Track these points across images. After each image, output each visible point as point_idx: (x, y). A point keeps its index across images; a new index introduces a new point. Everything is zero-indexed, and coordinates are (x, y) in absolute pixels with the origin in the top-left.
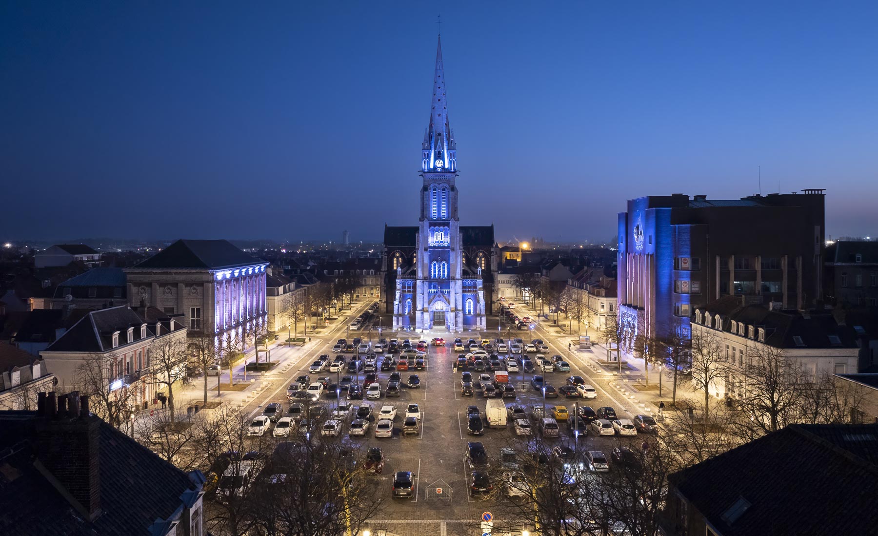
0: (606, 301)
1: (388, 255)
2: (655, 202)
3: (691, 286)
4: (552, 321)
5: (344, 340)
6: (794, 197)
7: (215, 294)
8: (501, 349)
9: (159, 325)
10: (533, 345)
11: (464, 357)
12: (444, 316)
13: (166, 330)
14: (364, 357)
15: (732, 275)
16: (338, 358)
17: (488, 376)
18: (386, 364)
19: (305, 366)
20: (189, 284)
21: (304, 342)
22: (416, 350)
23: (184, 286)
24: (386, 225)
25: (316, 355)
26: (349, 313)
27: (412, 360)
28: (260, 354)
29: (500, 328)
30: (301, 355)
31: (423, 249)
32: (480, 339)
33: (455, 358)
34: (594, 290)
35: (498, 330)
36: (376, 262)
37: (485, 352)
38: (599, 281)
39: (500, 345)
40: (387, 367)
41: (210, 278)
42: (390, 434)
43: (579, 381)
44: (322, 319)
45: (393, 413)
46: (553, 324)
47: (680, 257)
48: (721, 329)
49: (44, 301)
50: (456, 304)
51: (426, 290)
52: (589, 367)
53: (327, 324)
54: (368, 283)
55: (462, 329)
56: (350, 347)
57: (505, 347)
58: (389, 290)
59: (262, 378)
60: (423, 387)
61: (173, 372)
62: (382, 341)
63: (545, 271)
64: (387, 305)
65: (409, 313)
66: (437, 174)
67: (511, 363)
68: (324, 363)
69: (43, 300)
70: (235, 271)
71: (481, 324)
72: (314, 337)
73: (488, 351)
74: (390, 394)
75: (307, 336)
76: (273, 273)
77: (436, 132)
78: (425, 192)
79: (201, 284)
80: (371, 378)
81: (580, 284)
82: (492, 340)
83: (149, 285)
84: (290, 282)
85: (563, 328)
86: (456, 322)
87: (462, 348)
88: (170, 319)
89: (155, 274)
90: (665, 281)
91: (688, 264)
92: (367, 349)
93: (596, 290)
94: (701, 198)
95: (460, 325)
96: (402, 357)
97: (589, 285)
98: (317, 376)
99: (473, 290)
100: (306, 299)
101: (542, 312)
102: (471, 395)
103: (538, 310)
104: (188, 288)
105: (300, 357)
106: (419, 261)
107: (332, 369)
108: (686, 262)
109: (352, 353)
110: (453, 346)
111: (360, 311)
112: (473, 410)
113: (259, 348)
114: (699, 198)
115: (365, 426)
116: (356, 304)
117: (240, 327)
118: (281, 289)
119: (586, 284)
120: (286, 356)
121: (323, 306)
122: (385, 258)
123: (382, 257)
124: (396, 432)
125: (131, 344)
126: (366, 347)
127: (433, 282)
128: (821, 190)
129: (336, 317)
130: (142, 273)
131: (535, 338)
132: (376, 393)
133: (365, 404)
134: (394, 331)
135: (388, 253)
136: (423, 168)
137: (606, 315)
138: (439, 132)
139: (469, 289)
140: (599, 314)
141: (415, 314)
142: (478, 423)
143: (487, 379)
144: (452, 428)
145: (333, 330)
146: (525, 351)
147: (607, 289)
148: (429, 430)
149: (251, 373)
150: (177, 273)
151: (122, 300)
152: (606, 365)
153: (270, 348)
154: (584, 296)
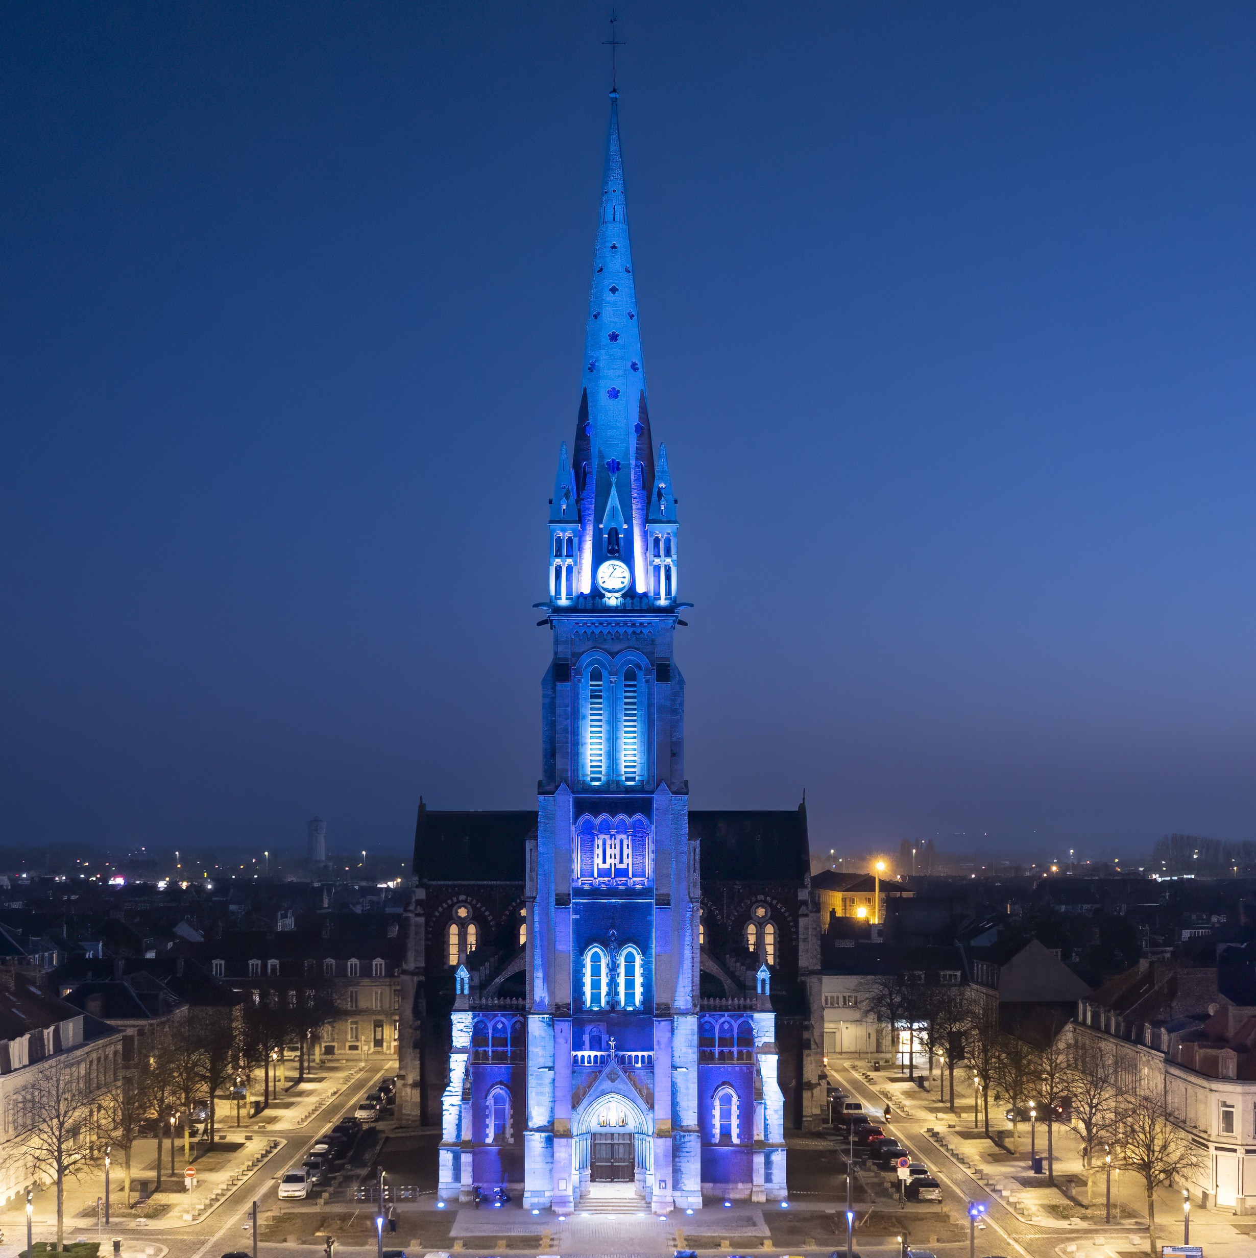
0: (1235, 1094)
1: (428, 916)
12: (630, 1147)
24: (422, 806)
31: (553, 899)
34: (1190, 1052)
50: (674, 1104)
51: (564, 1051)
53: (198, 1172)
54: (363, 1004)
55: (696, 1201)
63: (980, 968)
65: (500, 1135)
66: (603, 618)
71: (768, 1178)
77: (601, 456)
78: (559, 685)
81: (1128, 1025)
84: (63, 1017)
85: (1073, 1191)
86: (676, 1172)
93: (1200, 1053)
95: (692, 1182)
97: (1170, 1031)
99: (740, 1053)
100: (131, 1073)
101: (982, 1119)
103: (968, 1111)
106: (539, 937)
116: (320, 1080)
119: (1154, 1026)
122: (417, 925)
127: (592, 1021)
129: (237, 1138)
134: (441, 1205)
135: (427, 906)
136: (553, 593)
137: (1241, 1151)
138: (612, 455)
139: (726, 1050)
140: (1212, 1146)
141: (520, 1140)
145: (215, 1199)
147: (1239, 1050)
154: (1146, 1070)
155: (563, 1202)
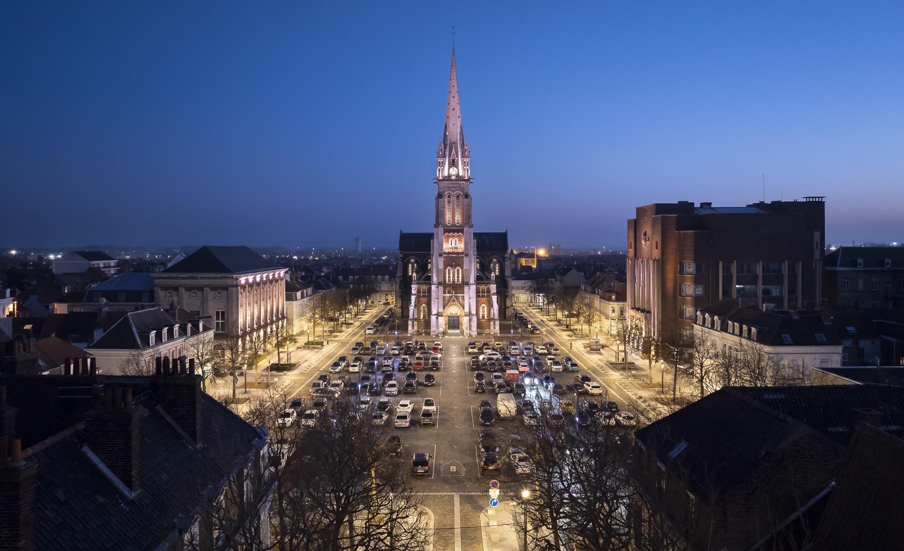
0: (616, 306)
1: (403, 261)
2: (661, 209)
3: (695, 289)
4: (564, 325)
5: (361, 343)
6: (795, 204)
7: (239, 298)
8: (513, 351)
9: (189, 326)
10: (544, 347)
11: (477, 358)
12: (458, 320)
13: (195, 331)
14: (381, 359)
15: (735, 279)
16: (357, 359)
17: (500, 374)
18: (402, 364)
19: (324, 367)
20: (214, 288)
21: (323, 345)
22: (432, 352)
23: (209, 291)
24: (401, 232)
25: (335, 357)
26: (365, 318)
27: (427, 361)
28: (281, 355)
29: (512, 331)
30: (320, 356)
31: (438, 255)
32: (493, 342)
33: (468, 359)
34: (605, 295)
35: (511, 334)
36: (391, 268)
37: (498, 353)
38: (611, 286)
39: (513, 347)
40: (403, 368)
41: (234, 283)
42: (408, 424)
43: (586, 379)
44: (339, 323)
45: (411, 406)
46: (566, 329)
47: (684, 262)
48: (719, 329)
49: (68, 306)
50: (470, 308)
51: (441, 295)
52: (597, 368)
53: (344, 328)
54: (382, 289)
55: (476, 333)
56: (368, 349)
57: (517, 349)
58: (404, 296)
59: (285, 377)
60: (439, 385)
61: (205, 368)
62: (398, 344)
63: (558, 277)
64: (402, 310)
65: (424, 317)
66: (451, 182)
67: (522, 364)
68: (344, 364)
69: (66, 305)
70: (257, 276)
71: (494, 328)
72: (331, 340)
73: (500, 353)
74: (407, 391)
75: (325, 340)
76: (290, 278)
77: (450, 140)
78: (440, 200)
79: (226, 288)
80: (389, 377)
81: (592, 289)
82: (505, 343)
83: (176, 289)
84: (307, 287)
85: (575, 332)
86: (470, 326)
87: (476, 350)
88: (199, 321)
89: (182, 278)
90: (670, 284)
91: (692, 269)
92: (384, 351)
93: (607, 295)
94: (706, 205)
95: (474, 328)
96: (418, 358)
97: (601, 290)
98: (337, 376)
99: (487, 295)
100: (323, 305)
101: (555, 317)
102: (484, 392)
103: (552, 315)
104: (213, 292)
105: (319, 359)
106: (434, 266)
107: (351, 369)
108: (690, 268)
109: (370, 355)
110: (467, 349)
111: (376, 316)
112: (484, 404)
113: (281, 350)
114: (704, 205)
115: (385, 417)
116: (371, 309)
117: (262, 329)
118: (299, 294)
119: (598, 289)
120: (306, 358)
121: (339, 311)
122: (400, 264)
123: (397, 263)
124: (413, 423)
125: (166, 343)
126: (383, 349)
127: (448, 287)
128: (822, 197)
129: (352, 322)
130: (169, 278)
131: (547, 340)
132: (394, 390)
133: (384, 399)
134: (409, 335)
135: (403, 259)
136: (438, 175)
137: (617, 319)
138: (453, 140)
139: (483, 294)
140: (610, 318)
141: (430, 318)
142: (489, 415)
143: (499, 377)
144: (464, 420)
145: (350, 334)
146: (536, 352)
147: (617, 294)
148: (443, 421)
149: (274, 372)
150: (202, 277)
151: (152, 303)
152: (614, 366)
153: (290, 350)
154: (596, 301)
155: (441, 333)
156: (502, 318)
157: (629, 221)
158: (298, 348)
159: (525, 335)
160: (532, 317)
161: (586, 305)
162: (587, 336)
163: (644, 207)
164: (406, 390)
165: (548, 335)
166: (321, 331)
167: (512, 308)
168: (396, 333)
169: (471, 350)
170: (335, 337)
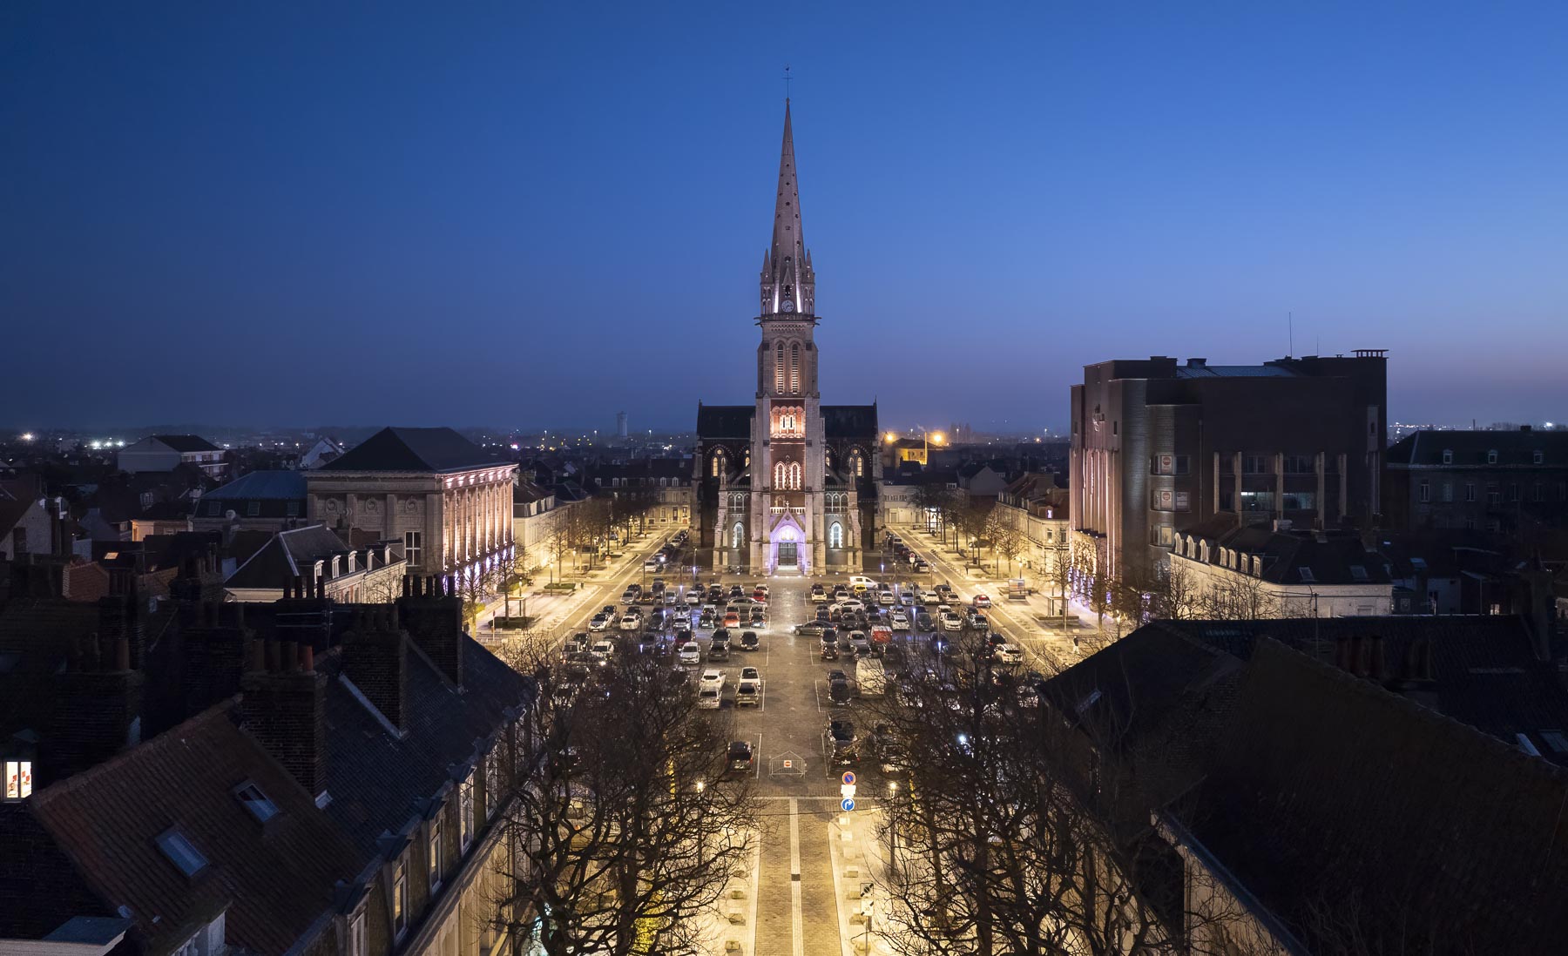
0: (1053, 525)
1: (704, 453)
2: (1124, 369)
3: (1176, 499)
4: (970, 559)
5: (637, 586)
6: (1339, 361)
7: (443, 511)
8: (884, 598)
9: (371, 554)
10: (934, 593)
11: (826, 608)
12: (796, 550)
13: (379, 563)
14: (672, 611)
15: (1239, 482)
16: (631, 611)
17: (862, 633)
18: (706, 618)
19: (579, 622)
20: (404, 496)
21: (574, 590)
22: (753, 599)
23: (395, 499)
24: (700, 404)
25: (595, 608)
26: (640, 547)
27: (745, 614)
28: (510, 603)
29: (883, 566)
30: (572, 607)
31: (762, 443)
33: (811, 609)
34: (1037, 509)
35: (881, 571)
36: (681, 465)
37: (858, 601)
38: (1046, 495)
39: (884, 592)
40: (707, 623)
41: (436, 487)
42: (717, 705)
43: (998, 639)
44: (598, 556)
45: (721, 679)
46: (972, 564)
47: (1159, 455)
48: (1207, 561)
49: (155, 526)
50: (814, 531)
51: (767, 509)
52: (1019, 625)
53: (607, 564)
54: (668, 500)
55: (823, 571)
56: (649, 595)
57: (890, 595)
58: (706, 508)
60: (764, 649)
62: (697, 588)
63: (962, 480)
64: (702, 533)
65: (739, 545)
66: (784, 323)
67: (896, 617)
68: (611, 618)
69: (152, 523)
70: (471, 477)
71: (854, 563)
72: (587, 582)
73: (863, 601)
74: (715, 657)
75: (578, 581)
76: (519, 480)
77: (783, 255)
78: (765, 352)
79: (423, 495)
80: (686, 636)
81: (1016, 500)
83: (342, 496)
84: (547, 496)
85: (987, 569)
86: (814, 559)
87: (824, 597)
88: (383, 547)
89: (353, 479)
90: (1136, 492)
91: (1170, 465)
92: (675, 598)
93: (1040, 509)
94: (1197, 363)
95: (822, 564)
96: (730, 609)
97: (1030, 501)
98: (601, 635)
99: (842, 509)
100: (572, 525)
101: (955, 546)
102: (835, 659)
103: (950, 543)
104: (402, 502)
105: (570, 611)
106: (755, 461)
107: (625, 625)
108: (1168, 463)
109: (653, 604)
110: (809, 595)
111: (659, 544)
112: (835, 676)
113: (508, 595)
114: (1194, 362)
116: (650, 533)
117: (478, 562)
118: (534, 506)
119: (1026, 499)
120: (549, 608)
121: (599, 535)
122: (698, 458)
123: (694, 456)
124: (725, 703)
125: (337, 579)
126: (673, 595)
127: (779, 494)
128: (1382, 351)
129: (620, 553)
130: (332, 479)
131: (939, 582)
132: (694, 657)
134: (715, 573)
135: (704, 449)
137: (1054, 549)
138: (788, 254)
139: (836, 507)
140: (1044, 547)
141: (748, 545)
142: (842, 690)
143: (861, 637)
144: (805, 699)
145: (617, 572)
146: (921, 601)
147: (1055, 507)
148: (772, 701)
149: (501, 631)
150: (385, 478)
151: (304, 520)
152: (1046, 622)
153: (524, 596)
154: (1022, 519)
155: (767, 571)
156: (868, 547)
157: (1074, 389)
158: (535, 594)
159: (904, 574)
160: (917, 546)
161: (1004, 525)
162: (1006, 576)
163: (1097, 365)
164: (713, 656)
165: (942, 574)
166: (570, 567)
167: (884, 530)
168: (694, 569)
169: (815, 597)
170: (593, 576)
